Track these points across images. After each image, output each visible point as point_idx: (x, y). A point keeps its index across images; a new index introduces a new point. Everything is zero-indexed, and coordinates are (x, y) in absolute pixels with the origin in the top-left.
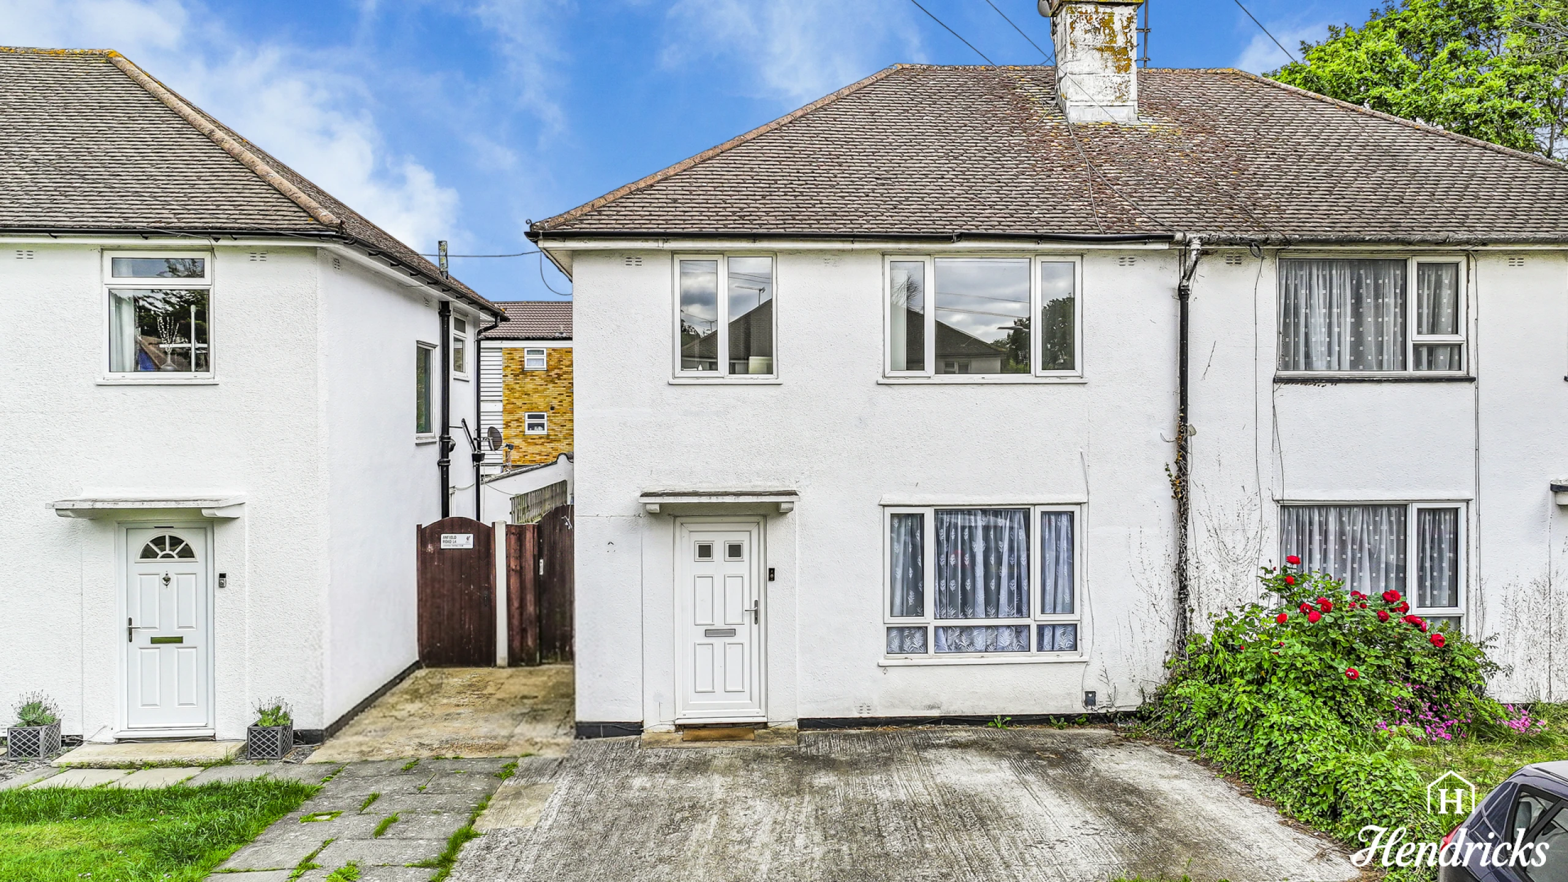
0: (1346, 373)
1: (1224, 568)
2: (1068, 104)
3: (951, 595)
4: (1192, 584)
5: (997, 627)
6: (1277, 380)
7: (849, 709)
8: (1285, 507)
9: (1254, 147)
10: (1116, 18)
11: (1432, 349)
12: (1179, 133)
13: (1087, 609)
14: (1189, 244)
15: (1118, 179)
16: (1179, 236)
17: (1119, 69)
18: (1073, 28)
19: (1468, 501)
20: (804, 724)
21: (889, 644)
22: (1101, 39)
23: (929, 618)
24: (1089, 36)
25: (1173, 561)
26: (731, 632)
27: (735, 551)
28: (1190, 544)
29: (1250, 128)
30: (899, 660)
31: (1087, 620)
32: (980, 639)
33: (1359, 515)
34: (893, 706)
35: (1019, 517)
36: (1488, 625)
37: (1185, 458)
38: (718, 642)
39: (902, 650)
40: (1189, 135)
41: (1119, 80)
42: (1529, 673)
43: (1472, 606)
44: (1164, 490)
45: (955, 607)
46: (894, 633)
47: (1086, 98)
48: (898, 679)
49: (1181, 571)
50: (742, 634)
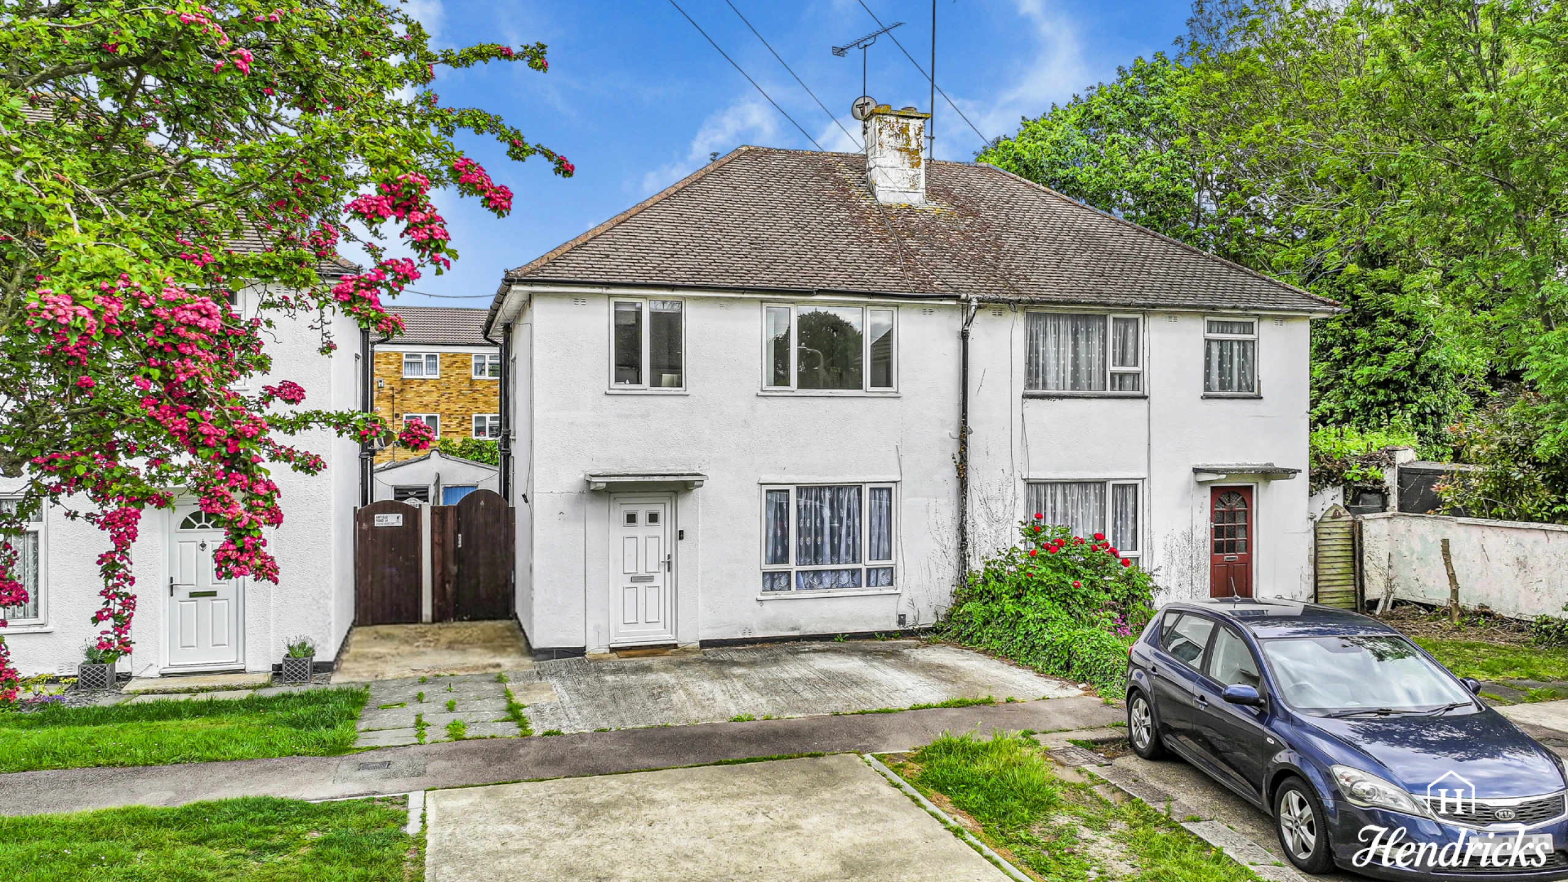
0: (1067, 392)
1: (990, 526)
2: (877, 188)
3: (807, 548)
4: (969, 537)
5: (839, 571)
6: (1025, 396)
7: (736, 632)
8: (1029, 483)
9: (1006, 227)
10: (911, 128)
11: (1122, 376)
12: (955, 215)
13: (900, 556)
14: (970, 301)
15: (918, 250)
16: (963, 296)
17: (913, 165)
18: (881, 133)
19: (1143, 479)
20: (704, 644)
21: (764, 585)
22: (900, 142)
23: (793, 566)
24: (892, 139)
25: (956, 522)
26: (650, 579)
27: (653, 518)
28: (969, 510)
29: (1003, 213)
30: (771, 595)
31: (900, 564)
32: (827, 580)
33: (1075, 487)
34: (767, 629)
35: (854, 492)
36: (1155, 563)
37: (965, 450)
38: (641, 586)
39: (772, 589)
40: (962, 216)
41: (913, 173)
42: (1179, 594)
43: (1145, 550)
44: (950, 472)
45: (810, 557)
46: (767, 577)
47: (891, 185)
48: (770, 609)
49: (962, 529)
50: (658, 580)
